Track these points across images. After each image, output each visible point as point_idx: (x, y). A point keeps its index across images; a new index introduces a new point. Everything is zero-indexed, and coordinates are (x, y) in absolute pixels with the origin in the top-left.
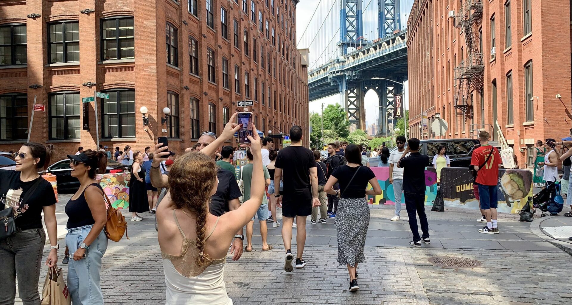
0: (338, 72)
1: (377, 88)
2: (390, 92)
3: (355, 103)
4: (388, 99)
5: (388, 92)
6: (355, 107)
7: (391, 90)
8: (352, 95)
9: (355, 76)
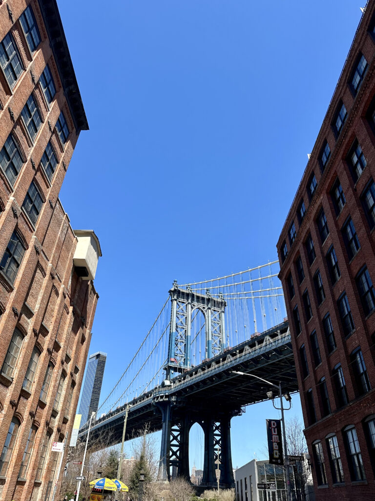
0: (162, 397)
1: (203, 422)
2: (217, 428)
3: (179, 438)
4: (215, 437)
5: (214, 428)
6: (178, 444)
7: (218, 425)
8: (175, 427)
9: (180, 403)
